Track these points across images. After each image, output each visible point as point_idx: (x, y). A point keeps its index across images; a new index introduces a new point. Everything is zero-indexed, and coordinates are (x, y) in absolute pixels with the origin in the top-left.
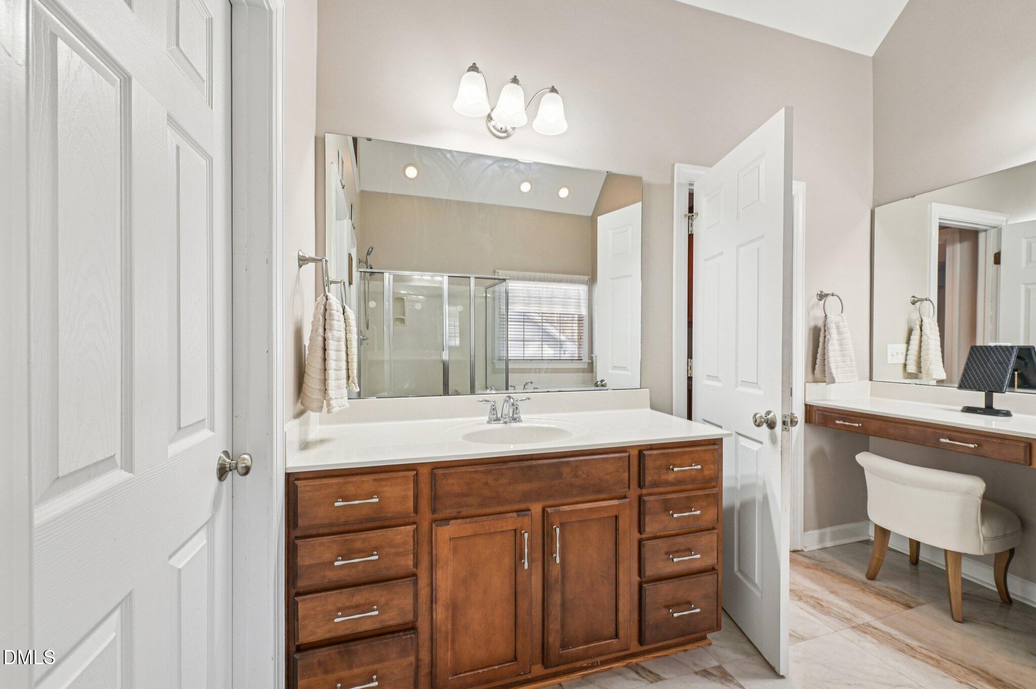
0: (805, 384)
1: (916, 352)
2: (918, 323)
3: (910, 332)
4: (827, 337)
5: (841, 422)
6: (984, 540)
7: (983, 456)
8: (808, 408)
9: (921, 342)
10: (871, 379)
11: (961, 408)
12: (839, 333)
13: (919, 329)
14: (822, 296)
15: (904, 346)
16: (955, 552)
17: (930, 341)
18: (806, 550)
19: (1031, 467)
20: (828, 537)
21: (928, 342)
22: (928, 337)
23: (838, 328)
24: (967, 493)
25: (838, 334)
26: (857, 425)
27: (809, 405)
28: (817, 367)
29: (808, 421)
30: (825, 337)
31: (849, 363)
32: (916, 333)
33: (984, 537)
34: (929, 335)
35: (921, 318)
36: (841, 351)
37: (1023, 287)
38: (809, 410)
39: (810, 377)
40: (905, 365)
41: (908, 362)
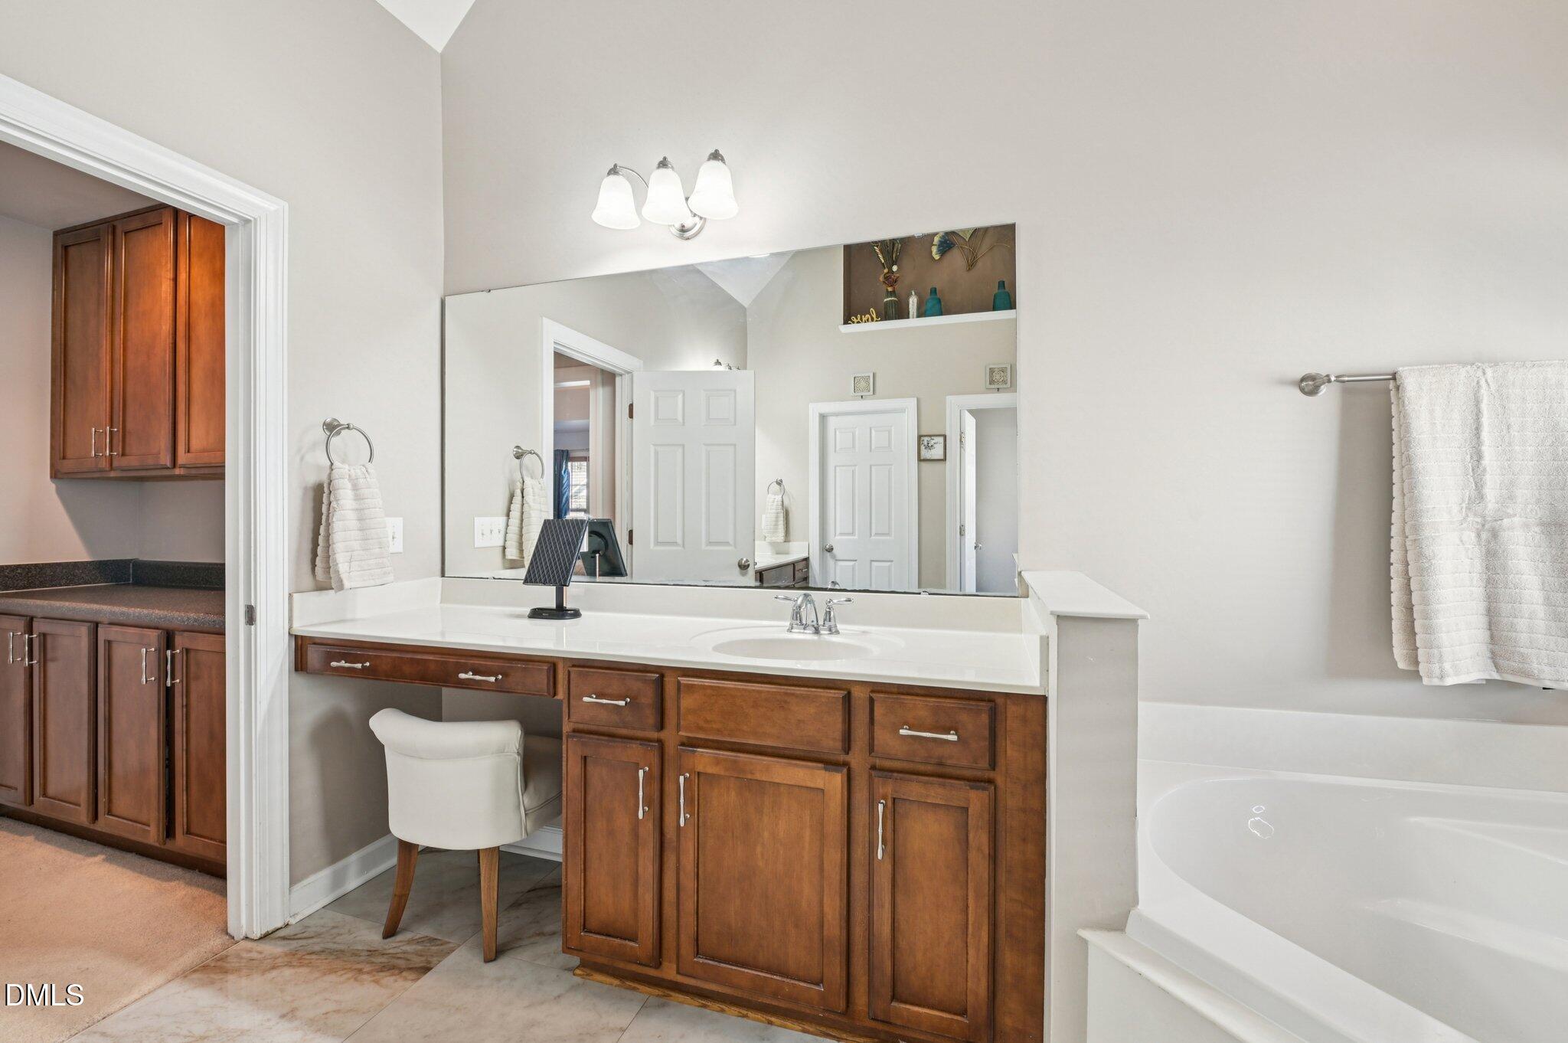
0: (290, 595)
1: (517, 529)
2: (519, 485)
3: (512, 496)
4: (334, 504)
5: (343, 664)
6: (526, 814)
7: (508, 692)
8: (300, 642)
9: (522, 513)
10: (443, 575)
11: (527, 610)
12: (358, 498)
13: (521, 494)
14: (332, 428)
15: (505, 518)
16: (490, 848)
17: (531, 512)
18: (293, 921)
19: (556, 697)
20: (353, 870)
21: (530, 514)
22: (530, 506)
23: (355, 488)
24: (501, 751)
25: (355, 500)
26: (359, 666)
27: (302, 637)
28: (318, 560)
29: (299, 666)
30: (330, 503)
31: (377, 550)
32: (517, 499)
33: (525, 811)
34: (531, 504)
35: (522, 478)
36: (361, 530)
37: (652, 449)
38: (301, 645)
39: (307, 581)
40: (504, 548)
41: (508, 544)
